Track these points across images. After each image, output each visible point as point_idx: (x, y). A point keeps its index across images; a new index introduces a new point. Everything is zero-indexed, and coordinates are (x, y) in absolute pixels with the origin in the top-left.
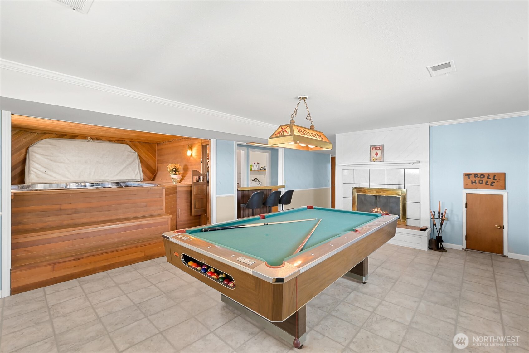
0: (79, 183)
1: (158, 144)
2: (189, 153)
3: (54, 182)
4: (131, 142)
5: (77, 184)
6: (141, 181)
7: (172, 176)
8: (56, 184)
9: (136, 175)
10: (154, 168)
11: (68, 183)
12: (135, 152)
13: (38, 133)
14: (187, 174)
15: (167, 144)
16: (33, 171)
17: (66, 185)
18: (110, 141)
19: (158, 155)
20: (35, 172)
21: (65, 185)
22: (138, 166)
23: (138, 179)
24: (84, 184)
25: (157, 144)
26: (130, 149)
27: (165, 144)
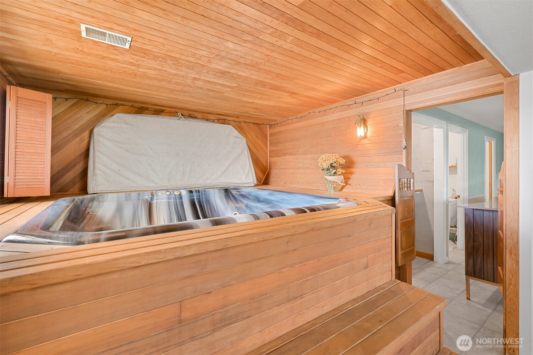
0: (171, 191)
1: (271, 126)
2: (360, 131)
3: (133, 189)
4: (235, 122)
5: (168, 193)
6: (254, 186)
7: (328, 178)
8: (136, 193)
9: (247, 175)
10: (265, 164)
11: (154, 192)
12: (243, 137)
13: (107, 105)
14: (352, 173)
15: (292, 123)
16: (100, 170)
17: (152, 195)
18: (207, 120)
19: (270, 144)
20: (104, 172)
21: (150, 194)
22: (247, 160)
23: (251, 183)
24: (179, 193)
25: (268, 126)
26: (236, 133)
27: (289, 124)
